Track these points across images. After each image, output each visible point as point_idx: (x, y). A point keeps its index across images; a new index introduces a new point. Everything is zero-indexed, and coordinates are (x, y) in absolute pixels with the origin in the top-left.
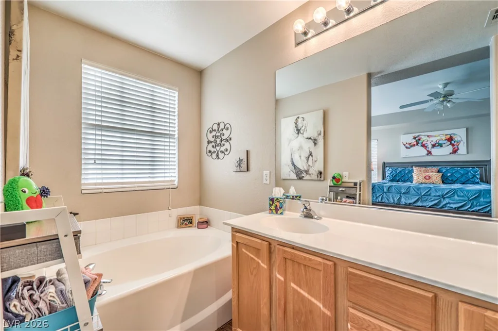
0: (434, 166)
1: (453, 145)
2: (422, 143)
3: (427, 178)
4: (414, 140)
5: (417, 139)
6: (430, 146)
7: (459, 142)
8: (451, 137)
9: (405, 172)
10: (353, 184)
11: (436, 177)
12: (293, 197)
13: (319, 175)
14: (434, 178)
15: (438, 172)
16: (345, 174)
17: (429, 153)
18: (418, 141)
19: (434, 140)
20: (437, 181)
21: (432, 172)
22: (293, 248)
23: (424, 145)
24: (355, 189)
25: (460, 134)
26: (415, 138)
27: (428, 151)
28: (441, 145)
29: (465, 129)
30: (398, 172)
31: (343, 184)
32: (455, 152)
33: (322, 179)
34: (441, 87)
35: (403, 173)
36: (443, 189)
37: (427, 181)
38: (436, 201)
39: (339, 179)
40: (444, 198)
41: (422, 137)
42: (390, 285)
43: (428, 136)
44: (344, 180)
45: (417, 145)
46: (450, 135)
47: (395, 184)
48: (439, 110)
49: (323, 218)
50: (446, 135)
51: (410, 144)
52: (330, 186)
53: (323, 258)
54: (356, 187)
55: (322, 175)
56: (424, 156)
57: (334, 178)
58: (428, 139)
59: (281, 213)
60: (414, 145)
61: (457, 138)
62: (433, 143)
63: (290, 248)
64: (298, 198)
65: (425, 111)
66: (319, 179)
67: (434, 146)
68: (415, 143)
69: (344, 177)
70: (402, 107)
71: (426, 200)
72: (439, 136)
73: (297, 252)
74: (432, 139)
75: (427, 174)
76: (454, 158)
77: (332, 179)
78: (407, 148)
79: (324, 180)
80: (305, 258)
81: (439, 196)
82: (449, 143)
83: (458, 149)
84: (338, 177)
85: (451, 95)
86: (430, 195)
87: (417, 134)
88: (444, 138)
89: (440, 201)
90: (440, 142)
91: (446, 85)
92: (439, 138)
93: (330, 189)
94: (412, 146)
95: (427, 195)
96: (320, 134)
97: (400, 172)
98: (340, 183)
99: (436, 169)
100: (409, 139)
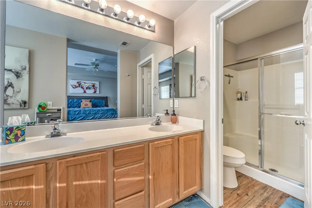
0: (88, 99)
1: (95, 89)
2: (82, 86)
3: (86, 105)
4: (77, 84)
5: (79, 83)
6: (85, 88)
7: (97, 88)
8: (94, 85)
9: (74, 102)
10: (57, 110)
11: (90, 104)
12: (28, 123)
13: (23, 105)
14: (89, 105)
15: (90, 102)
16: (50, 103)
17: (85, 92)
18: (80, 85)
19: (87, 85)
20: (90, 106)
21: (88, 102)
22: (74, 156)
23: (83, 87)
24: (60, 113)
25: (97, 84)
26: (78, 83)
27: (84, 90)
28: (90, 88)
29: (99, 82)
30: (70, 102)
31: (48, 111)
32: (95, 92)
33: (27, 107)
34: (94, 60)
35: (73, 102)
36: (95, 110)
37: (86, 107)
38: (93, 116)
39: (45, 107)
40: (96, 114)
41: (82, 83)
42: (132, 148)
43: (85, 83)
44: (48, 107)
45: (79, 87)
46: (94, 84)
47: (71, 109)
48: (93, 71)
49: (67, 134)
50: (92, 83)
51: (75, 86)
52: (37, 113)
53: (100, 152)
54: (60, 112)
55: (27, 105)
56: (82, 93)
57: (40, 106)
58: (85, 84)
59: (24, 140)
60: (77, 87)
61: (96, 86)
62: (86, 87)
63: (72, 157)
64: (33, 124)
65: (86, 69)
66: (22, 107)
67: (87, 88)
68: (78, 86)
69: (48, 105)
70: (76, 64)
71: (89, 116)
72: (89, 83)
73: (80, 157)
74: (86, 84)
75: (86, 103)
76: (95, 95)
77: (38, 107)
78: (73, 88)
79: (28, 108)
80: (87, 158)
81: (94, 113)
82: (93, 88)
83: (96, 91)
84: (43, 105)
85: (98, 66)
86: (90, 113)
87: (79, 81)
88: (91, 85)
89: (95, 116)
90: (90, 87)
91: (96, 60)
92: (89, 84)
93: (37, 115)
94: (76, 87)
95: (89, 114)
96: (25, 69)
97: (71, 102)
98: (45, 110)
99: (89, 100)
100: (75, 83)
